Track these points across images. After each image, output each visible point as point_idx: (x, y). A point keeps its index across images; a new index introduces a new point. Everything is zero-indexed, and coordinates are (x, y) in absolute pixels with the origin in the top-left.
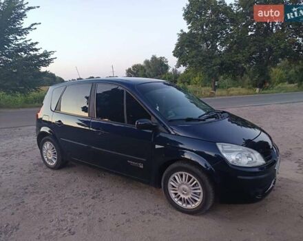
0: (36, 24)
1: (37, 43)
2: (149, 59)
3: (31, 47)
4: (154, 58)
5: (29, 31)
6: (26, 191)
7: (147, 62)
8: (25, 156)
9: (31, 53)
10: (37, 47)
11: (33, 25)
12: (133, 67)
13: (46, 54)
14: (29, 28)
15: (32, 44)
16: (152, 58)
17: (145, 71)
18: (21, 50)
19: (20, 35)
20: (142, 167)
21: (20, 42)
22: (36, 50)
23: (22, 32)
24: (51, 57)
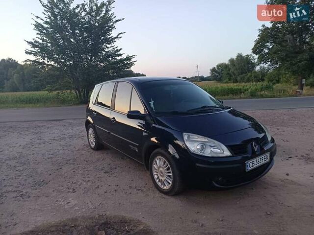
0: (121, 33)
1: (121, 49)
2: (235, 57)
3: (116, 53)
4: (240, 56)
5: (116, 40)
6: (68, 162)
7: (232, 61)
8: (83, 139)
9: (117, 58)
10: (121, 52)
11: (119, 34)
12: (218, 66)
13: (129, 58)
14: (117, 38)
15: (117, 50)
16: (238, 56)
17: (229, 70)
18: (109, 56)
19: (109, 44)
20: (137, 150)
21: (110, 49)
22: (120, 55)
23: (111, 41)
24: (133, 60)
